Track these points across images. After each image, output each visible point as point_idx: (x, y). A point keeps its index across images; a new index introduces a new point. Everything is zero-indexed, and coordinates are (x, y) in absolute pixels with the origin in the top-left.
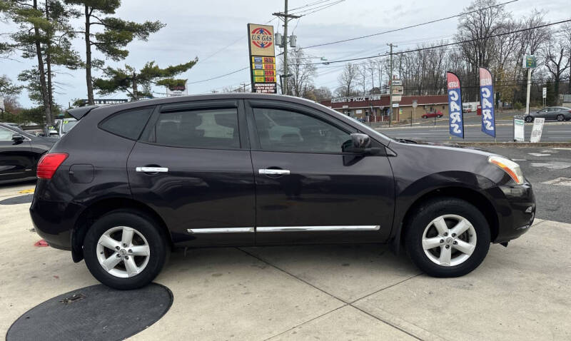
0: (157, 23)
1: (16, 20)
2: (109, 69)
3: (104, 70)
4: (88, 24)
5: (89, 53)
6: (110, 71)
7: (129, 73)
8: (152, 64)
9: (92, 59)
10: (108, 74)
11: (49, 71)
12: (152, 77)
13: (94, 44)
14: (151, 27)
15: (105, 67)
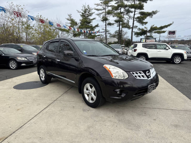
0: (156, 11)
1: (113, 16)
2: (139, 28)
3: (138, 29)
4: (134, 15)
5: (133, 24)
6: (139, 29)
7: (145, 29)
8: (153, 26)
9: (134, 26)
10: (139, 30)
11: (122, 30)
12: (153, 31)
13: (135, 20)
14: (154, 13)
15: (138, 28)
